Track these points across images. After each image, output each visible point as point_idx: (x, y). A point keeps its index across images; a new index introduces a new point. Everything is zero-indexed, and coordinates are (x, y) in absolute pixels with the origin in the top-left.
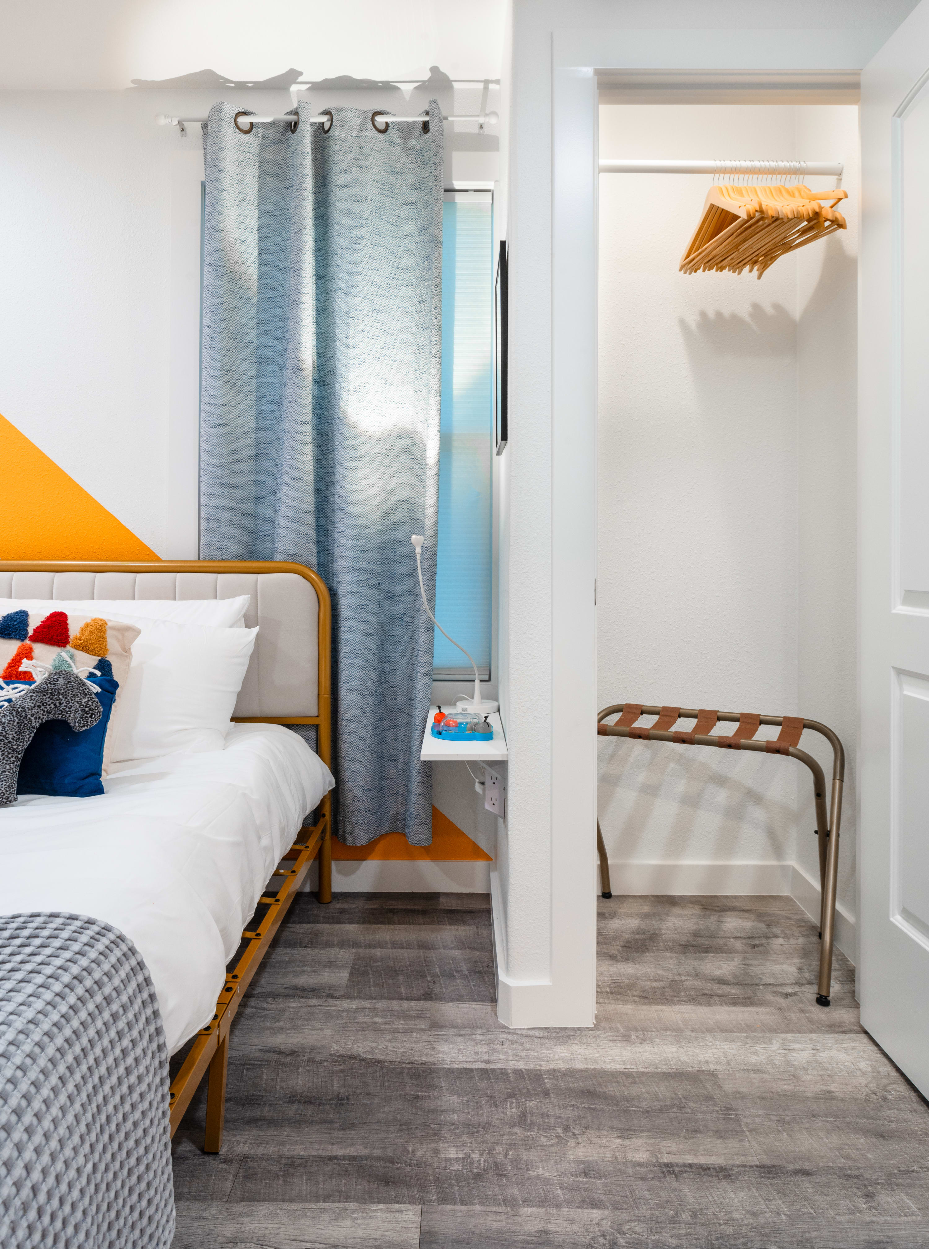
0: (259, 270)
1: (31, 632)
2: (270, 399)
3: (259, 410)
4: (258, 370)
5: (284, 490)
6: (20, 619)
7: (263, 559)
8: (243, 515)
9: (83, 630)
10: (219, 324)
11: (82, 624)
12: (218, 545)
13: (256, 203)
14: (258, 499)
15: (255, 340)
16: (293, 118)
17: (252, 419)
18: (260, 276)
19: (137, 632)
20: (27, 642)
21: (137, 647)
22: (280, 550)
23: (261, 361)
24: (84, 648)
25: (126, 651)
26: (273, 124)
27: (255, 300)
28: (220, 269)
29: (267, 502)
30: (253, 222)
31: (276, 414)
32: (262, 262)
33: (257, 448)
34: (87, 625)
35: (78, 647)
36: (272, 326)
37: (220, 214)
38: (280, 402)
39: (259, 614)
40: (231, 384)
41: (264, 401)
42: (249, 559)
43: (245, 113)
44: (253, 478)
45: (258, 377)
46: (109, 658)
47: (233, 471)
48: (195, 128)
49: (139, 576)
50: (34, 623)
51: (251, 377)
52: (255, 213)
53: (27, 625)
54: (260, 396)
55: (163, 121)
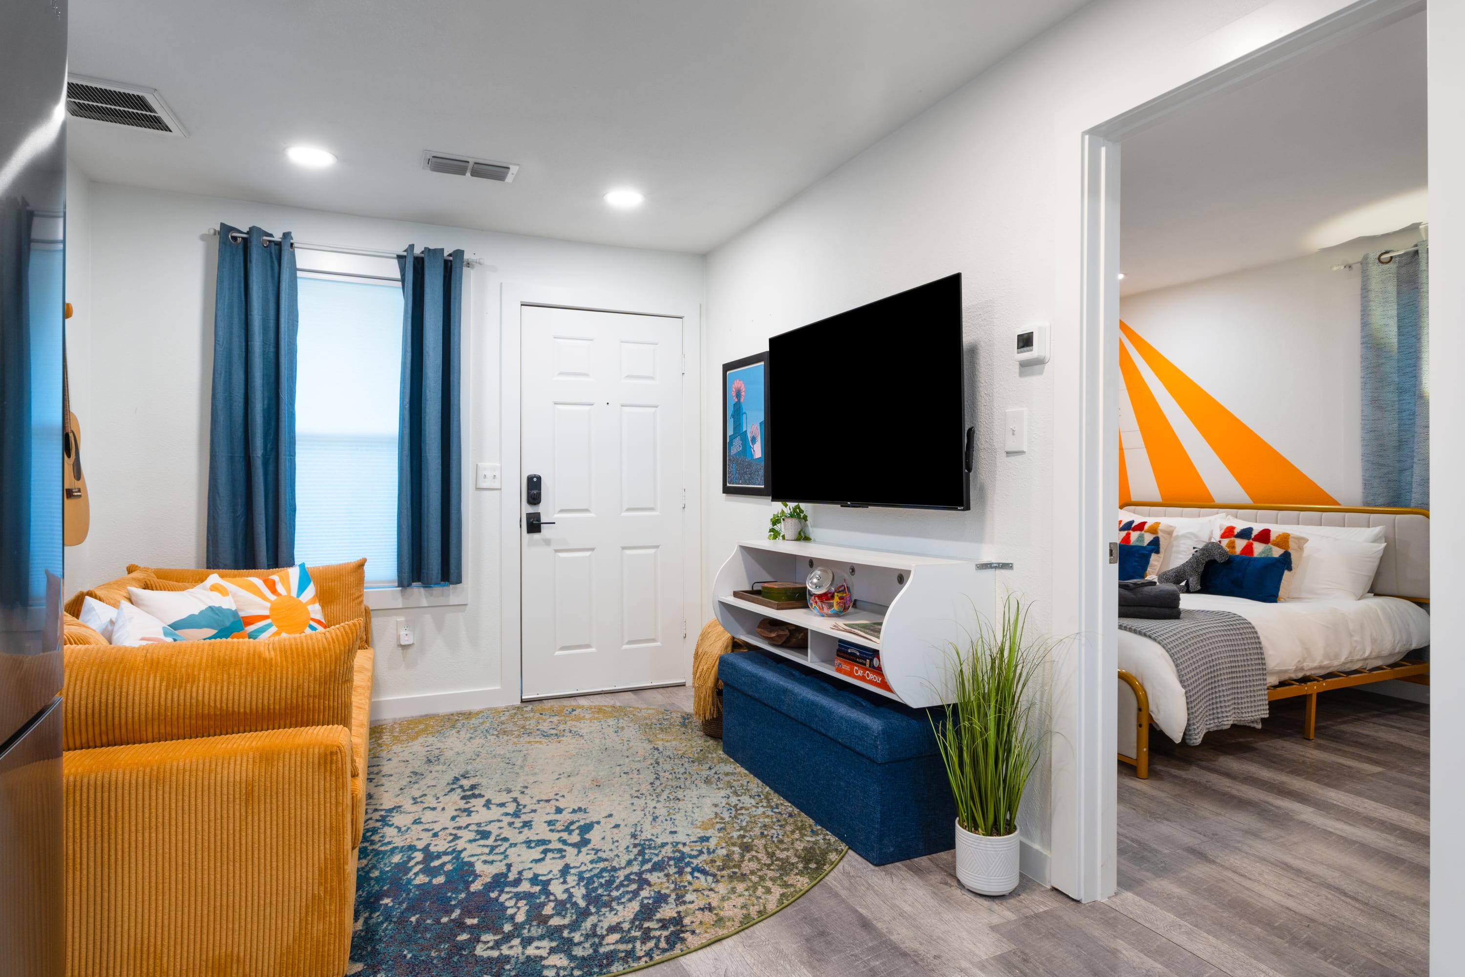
0: (1398, 339)
1: (1253, 536)
2: (1408, 413)
3: (1400, 419)
4: (1399, 396)
5: (1415, 466)
6: (1250, 530)
7: (1406, 506)
8: (1389, 481)
9: (1277, 537)
10: (1369, 376)
11: (1277, 535)
12: (1372, 498)
13: (1395, 301)
14: (1401, 471)
15: (1396, 380)
16: (1415, 248)
17: (1396, 425)
18: (1399, 342)
19: (1306, 540)
20: (1251, 541)
21: (1307, 546)
22: (1413, 501)
23: (1401, 391)
24: (1277, 544)
25: (1301, 549)
26: (1406, 254)
27: (1396, 357)
28: (1370, 345)
29: (1408, 473)
30: (1393, 312)
31: (1412, 421)
32: (1400, 333)
33: (1400, 441)
34: (1279, 535)
35: (1274, 544)
36: (1409, 370)
37: (1369, 315)
38: (1414, 414)
39: (1397, 537)
40: (1380, 408)
41: (1404, 414)
42: (1395, 506)
43: (1387, 252)
44: (1397, 459)
45: (1400, 401)
46: (1290, 551)
47: (1381, 456)
48: (1357, 268)
49: (1324, 514)
50: (1255, 533)
51: (1394, 401)
52: (1395, 307)
53: (1251, 533)
54: (1400, 412)
55: (1335, 268)
